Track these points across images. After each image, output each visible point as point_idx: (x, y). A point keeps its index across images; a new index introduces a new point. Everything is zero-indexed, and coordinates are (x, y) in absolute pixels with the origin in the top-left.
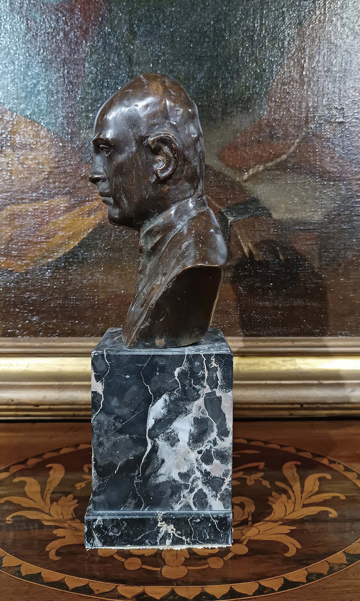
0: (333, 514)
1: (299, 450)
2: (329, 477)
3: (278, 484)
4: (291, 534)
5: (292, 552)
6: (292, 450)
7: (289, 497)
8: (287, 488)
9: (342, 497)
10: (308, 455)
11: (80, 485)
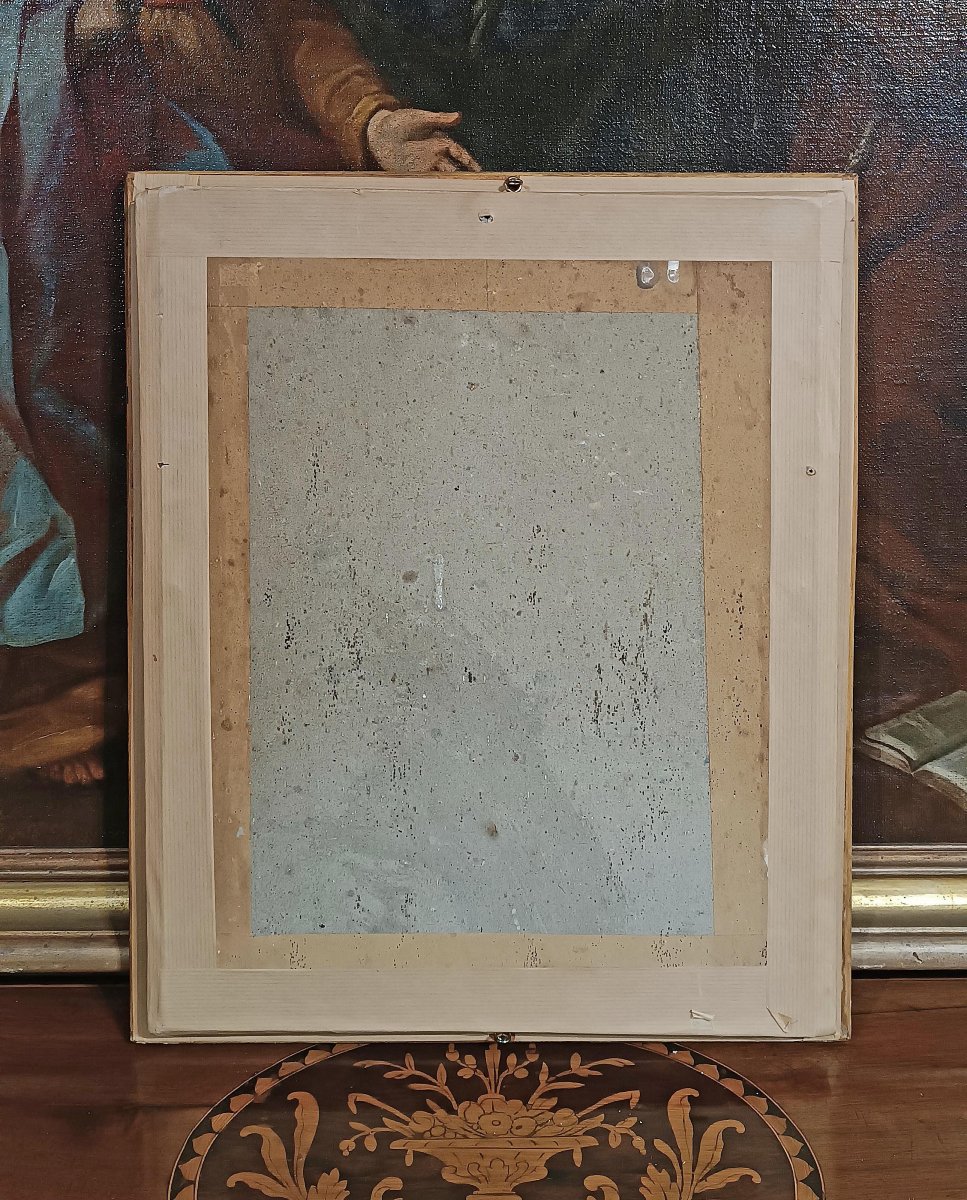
1: (698, 1060)
2: (740, 1127)
6: (686, 1059)
7: (673, 1177)
8: (672, 1155)
10: (712, 1073)
11: (347, 1145)
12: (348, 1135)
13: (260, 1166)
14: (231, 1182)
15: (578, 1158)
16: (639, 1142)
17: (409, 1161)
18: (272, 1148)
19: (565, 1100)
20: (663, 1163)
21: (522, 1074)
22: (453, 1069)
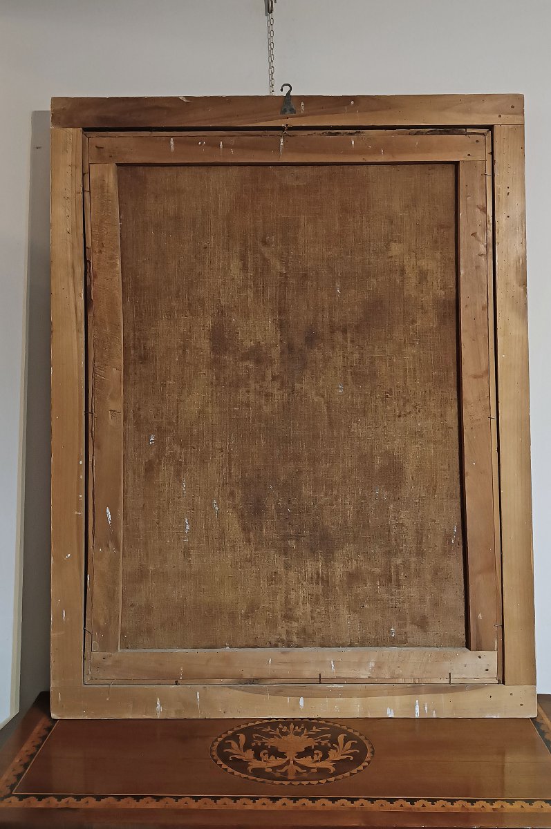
0: (352, 758)
1: (348, 728)
2: (356, 742)
3: (335, 746)
4: (334, 766)
5: (332, 772)
6: (345, 728)
7: (337, 751)
8: (337, 747)
9: (358, 751)
10: (351, 731)
11: (253, 744)
12: (253, 742)
13: (231, 748)
14: (225, 751)
15: (313, 747)
16: (329, 745)
17: (269, 747)
18: (234, 744)
19: (310, 736)
20: (335, 748)
21: (300, 731)
22: (280, 729)
